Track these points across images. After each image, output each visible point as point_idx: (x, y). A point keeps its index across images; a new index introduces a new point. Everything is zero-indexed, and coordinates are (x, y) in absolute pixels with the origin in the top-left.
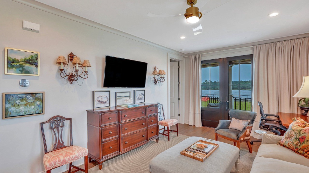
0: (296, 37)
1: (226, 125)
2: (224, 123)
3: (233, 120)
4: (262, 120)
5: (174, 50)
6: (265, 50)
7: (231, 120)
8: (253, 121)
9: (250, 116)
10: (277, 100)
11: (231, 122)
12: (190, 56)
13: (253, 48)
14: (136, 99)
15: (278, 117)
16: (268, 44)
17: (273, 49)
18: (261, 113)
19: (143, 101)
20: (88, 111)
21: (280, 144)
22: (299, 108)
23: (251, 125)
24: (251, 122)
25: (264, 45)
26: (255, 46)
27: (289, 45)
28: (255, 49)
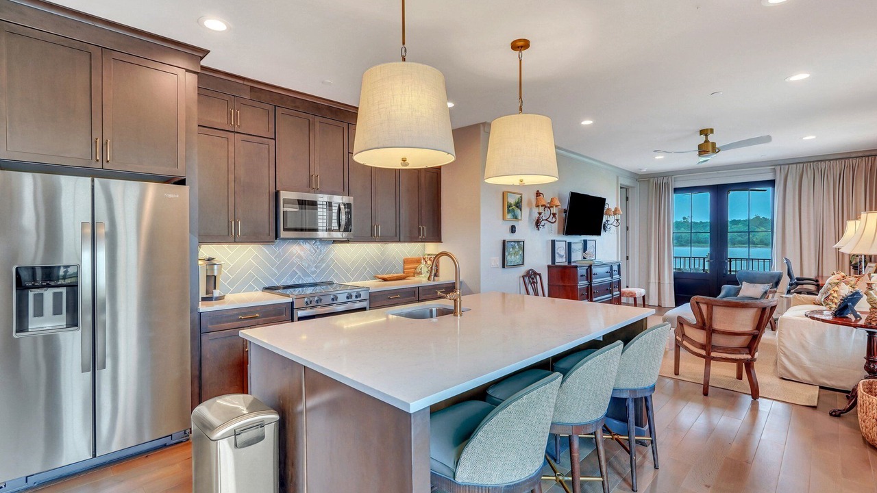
0: (848, 156)
1: (733, 292)
2: (730, 290)
3: (745, 285)
4: (791, 285)
5: (617, 168)
6: (796, 175)
7: (740, 286)
8: (777, 284)
9: (772, 276)
10: (816, 257)
11: (741, 288)
12: (651, 180)
13: (774, 171)
15: (817, 281)
16: (801, 165)
17: (810, 172)
18: (789, 274)
19: (593, 257)
20: (549, 266)
21: (814, 304)
22: (852, 267)
23: (775, 289)
24: (774, 285)
25: (795, 166)
26: (779, 167)
27: (837, 167)
28: (778, 171)
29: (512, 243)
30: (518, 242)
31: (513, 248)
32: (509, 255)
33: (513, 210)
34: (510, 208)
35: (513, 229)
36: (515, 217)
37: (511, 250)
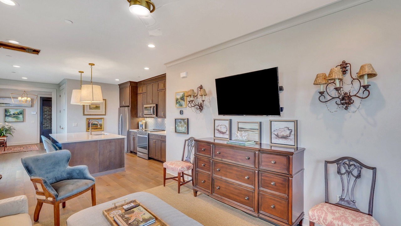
14: (273, 136)
19: (291, 142)
29: (180, 120)
30: (183, 120)
31: (180, 123)
32: (178, 126)
33: (179, 102)
34: (178, 101)
35: (181, 112)
36: (181, 106)
37: (179, 124)
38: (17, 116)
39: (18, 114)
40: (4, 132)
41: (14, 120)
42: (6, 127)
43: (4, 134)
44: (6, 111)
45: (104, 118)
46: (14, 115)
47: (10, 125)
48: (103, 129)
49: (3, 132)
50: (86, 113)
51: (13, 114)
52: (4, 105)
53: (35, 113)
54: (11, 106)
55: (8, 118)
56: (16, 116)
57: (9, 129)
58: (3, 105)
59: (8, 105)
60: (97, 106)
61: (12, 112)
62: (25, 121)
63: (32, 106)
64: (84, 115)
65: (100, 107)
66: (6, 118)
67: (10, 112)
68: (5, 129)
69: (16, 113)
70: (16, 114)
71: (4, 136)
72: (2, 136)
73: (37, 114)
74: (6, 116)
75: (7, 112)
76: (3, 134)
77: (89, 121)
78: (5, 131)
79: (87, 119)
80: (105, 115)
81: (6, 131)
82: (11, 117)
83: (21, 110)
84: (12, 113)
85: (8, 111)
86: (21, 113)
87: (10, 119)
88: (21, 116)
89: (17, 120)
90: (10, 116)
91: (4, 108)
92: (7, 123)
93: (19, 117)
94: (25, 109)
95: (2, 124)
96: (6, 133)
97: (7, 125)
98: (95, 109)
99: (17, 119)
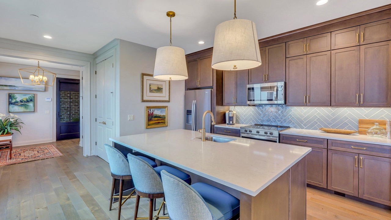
38: (26, 103)
39: (28, 101)
40: (9, 128)
41: (22, 109)
42: (11, 120)
43: (9, 130)
44: (10, 96)
45: (167, 107)
46: (22, 102)
47: (17, 116)
48: (166, 124)
49: (6, 127)
50: (145, 98)
51: (20, 101)
52: (8, 88)
53: (50, 100)
54: (17, 89)
55: (13, 107)
56: (24, 103)
57: (15, 122)
58: (5, 88)
59: (13, 88)
60: (160, 87)
61: (19, 98)
62: (37, 112)
63: (45, 90)
64: (143, 101)
65: (162, 89)
66: (11, 106)
67: (16, 98)
68: (10, 123)
69: (25, 100)
70: (25, 102)
71: (8, 133)
72: (5, 133)
73: (52, 102)
74: (10, 103)
75: (11, 98)
76: (6, 130)
77: (149, 111)
78: (9, 125)
79: (147, 107)
80: (169, 101)
81: (11, 125)
82: (17, 105)
83: (31, 95)
84: (18, 100)
85: (14, 96)
86: (31, 100)
87: (16, 108)
88: (31, 104)
89: (25, 110)
90: (15, 103)
91: (8, 92)
92: (12, 115)
93: (29, 106)
94: (36, 95)
95: (5, 115)
96: (11, 129)
97: (13, 118)
98: (156, 93)
99: (26, 107)
